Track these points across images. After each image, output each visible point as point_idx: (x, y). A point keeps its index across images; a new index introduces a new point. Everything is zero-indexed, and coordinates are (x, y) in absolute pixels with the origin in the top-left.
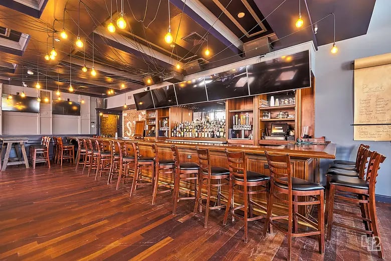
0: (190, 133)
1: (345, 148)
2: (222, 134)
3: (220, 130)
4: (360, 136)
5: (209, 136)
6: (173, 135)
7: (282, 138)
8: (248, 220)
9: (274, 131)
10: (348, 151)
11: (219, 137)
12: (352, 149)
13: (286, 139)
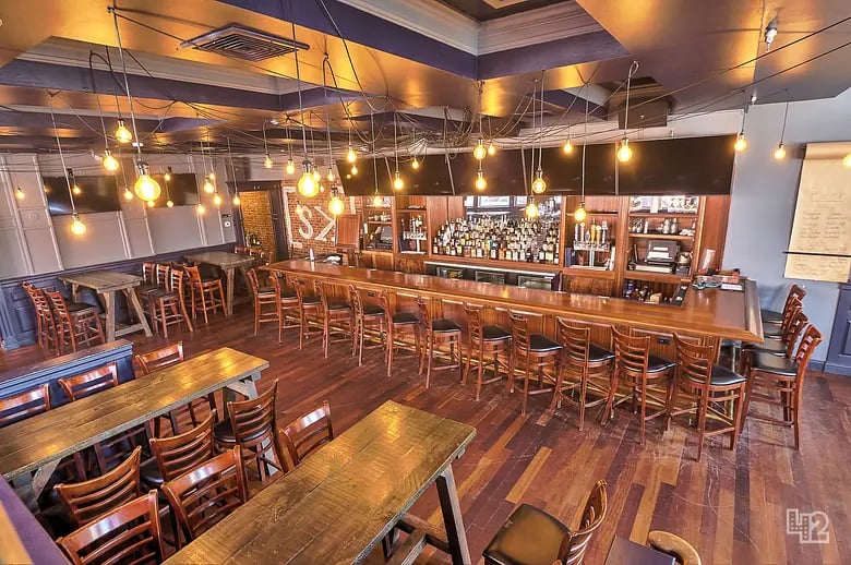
0: (479, 251)
1: (768, 289)
2: (550, 257)
3: (545, 247)
4: (794, 271)
5: (523, 258)
6: (436, 251)
7: (668, 270)
8: (646, 419)
9: (652, 255)
10: (771, 293)
11: (544, 261)
12: (779, 290)
13: (674, 272)
